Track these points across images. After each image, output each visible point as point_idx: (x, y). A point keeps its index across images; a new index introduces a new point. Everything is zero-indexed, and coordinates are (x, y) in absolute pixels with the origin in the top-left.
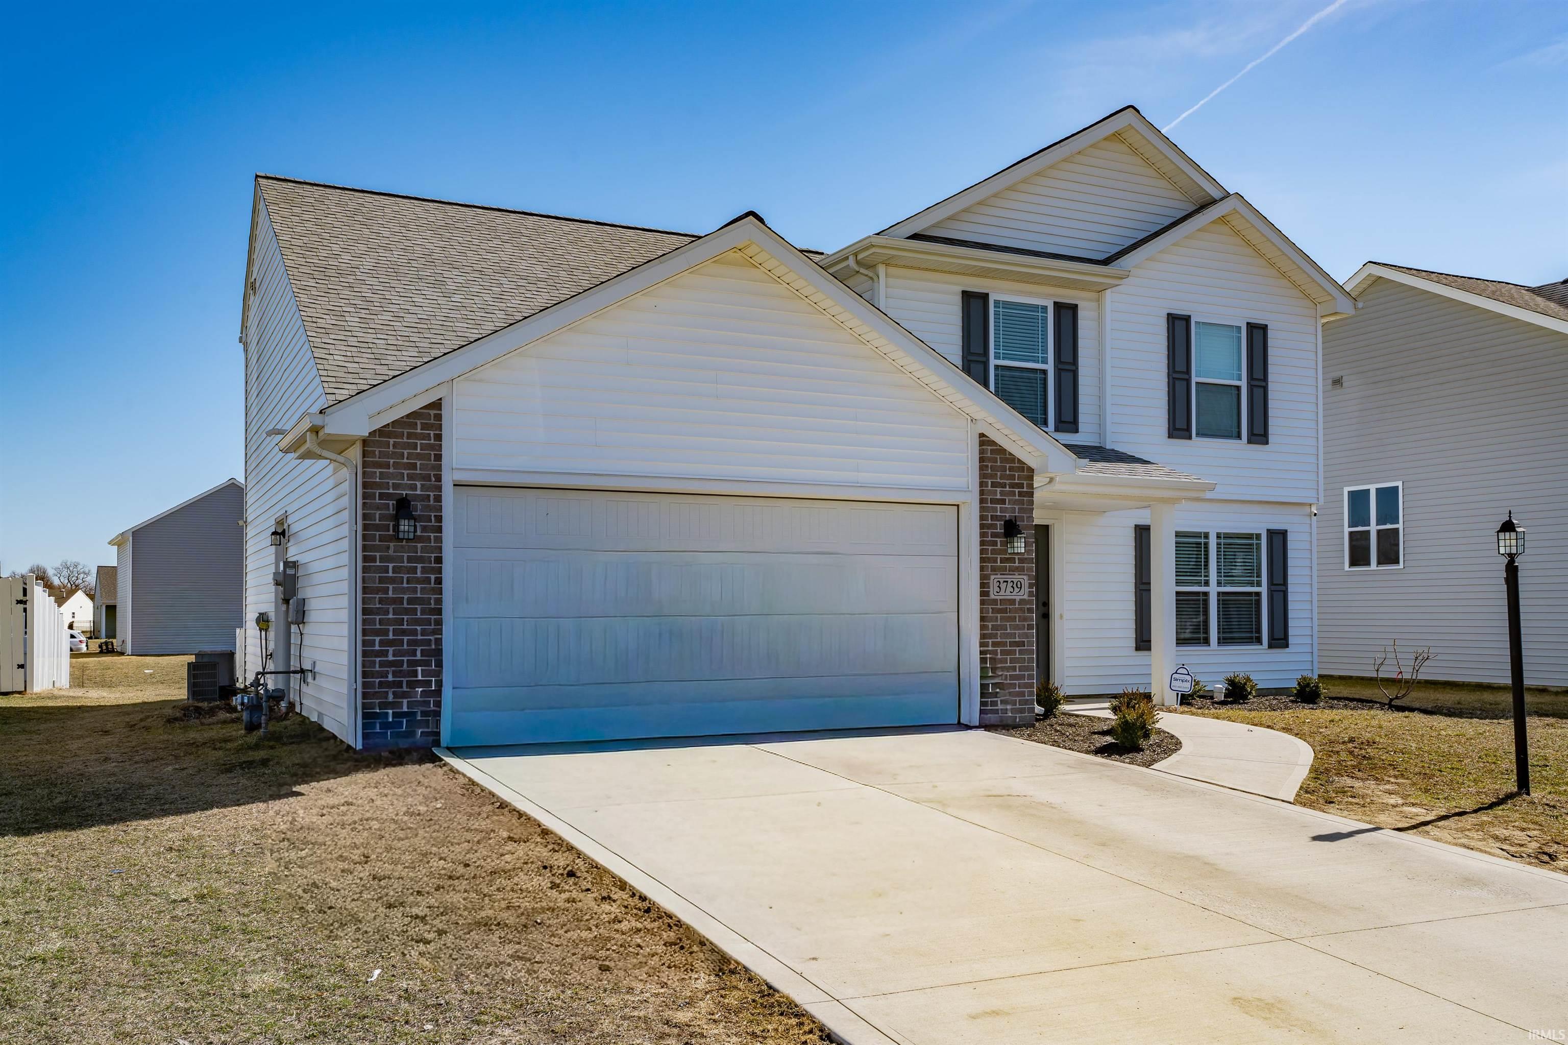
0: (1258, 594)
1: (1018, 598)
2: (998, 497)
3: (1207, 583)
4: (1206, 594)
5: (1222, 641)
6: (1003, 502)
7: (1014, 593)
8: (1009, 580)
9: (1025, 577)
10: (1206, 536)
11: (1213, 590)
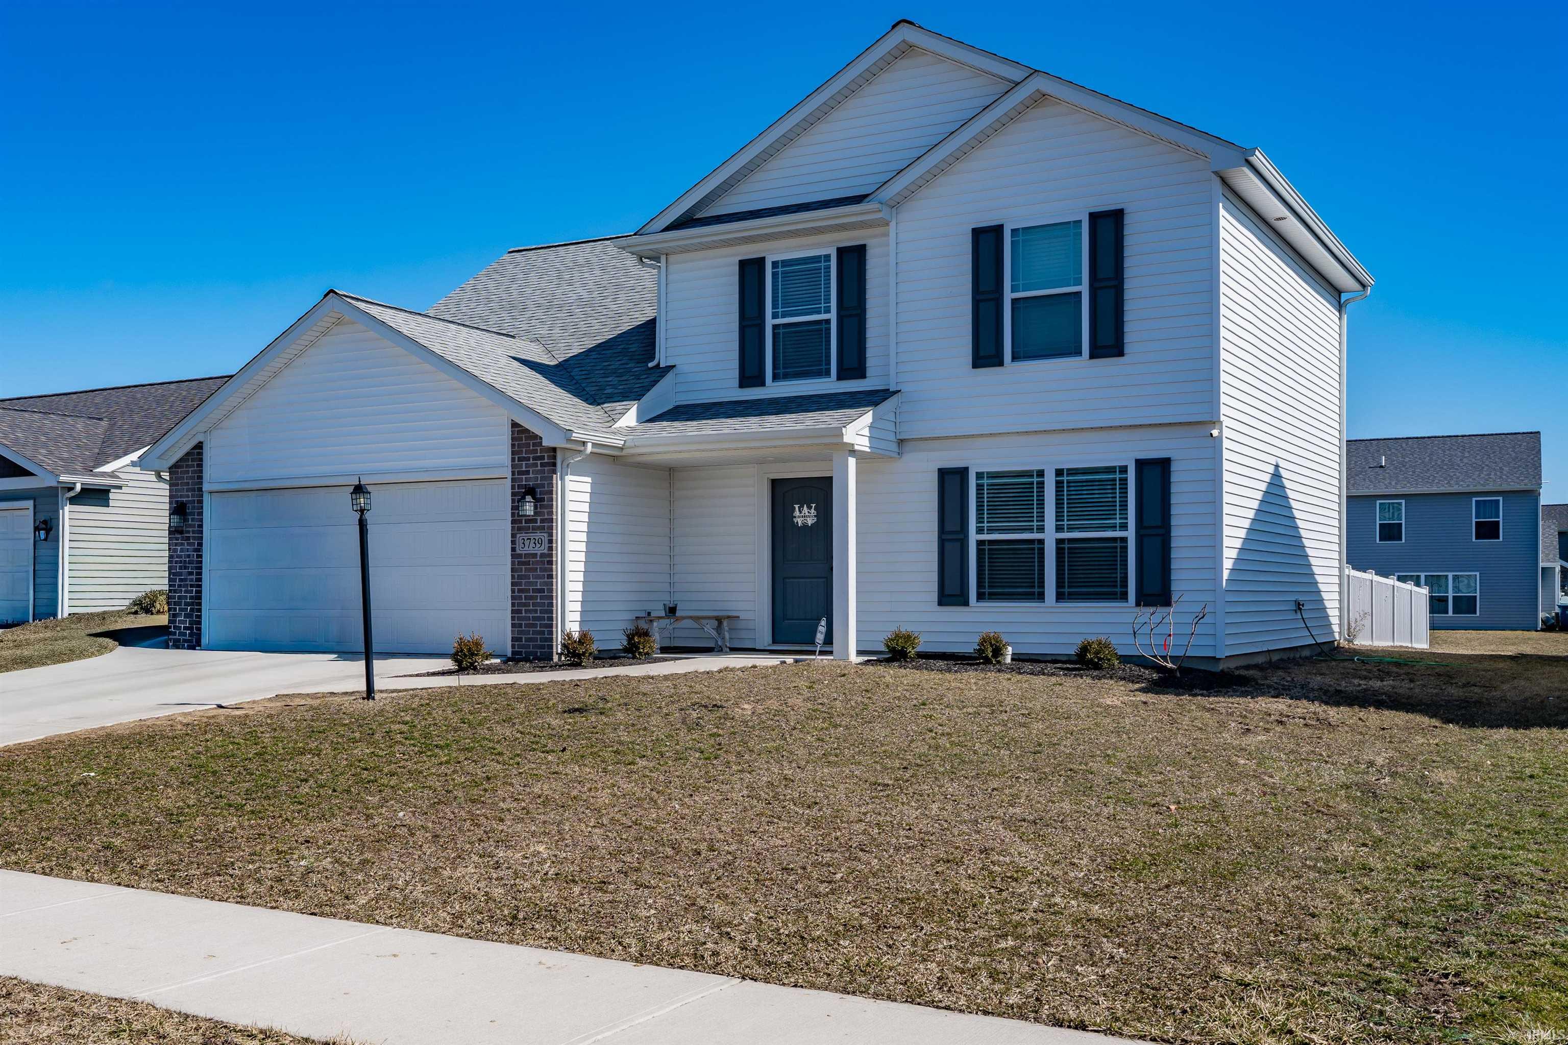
0: (1124, 540)
1: (539, 553)
2: (524, 469)
3: (1041, 529)
4: (1041, 542)
5: (1060, 597)
6: (527, 472)
7: (536, 548)
8: (532, 538)
9: (545, 535)
10: (1041, 474)
11: (1050, 536)
